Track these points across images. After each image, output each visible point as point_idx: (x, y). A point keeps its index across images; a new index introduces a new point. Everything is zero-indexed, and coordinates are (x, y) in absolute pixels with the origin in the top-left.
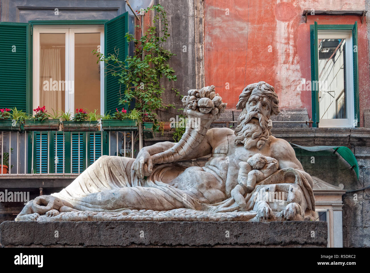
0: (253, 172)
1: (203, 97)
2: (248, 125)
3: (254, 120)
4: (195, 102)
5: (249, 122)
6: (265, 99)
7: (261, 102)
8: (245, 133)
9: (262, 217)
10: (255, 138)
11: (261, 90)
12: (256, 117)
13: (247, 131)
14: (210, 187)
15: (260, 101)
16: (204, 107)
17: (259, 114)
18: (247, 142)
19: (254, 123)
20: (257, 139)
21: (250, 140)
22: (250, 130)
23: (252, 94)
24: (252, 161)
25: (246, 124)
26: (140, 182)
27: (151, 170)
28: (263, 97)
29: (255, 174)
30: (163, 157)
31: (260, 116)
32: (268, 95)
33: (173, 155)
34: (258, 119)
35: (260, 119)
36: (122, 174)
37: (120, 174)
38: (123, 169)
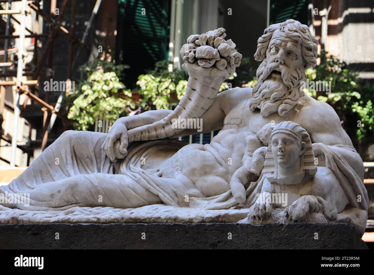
1: (203, 45)
2: (266, 82)
3: (274, 75)
4: (192, 53)
5: (269, 77)
6: (289, 44)
7: (284, 49)
8: (262, 93)
9: (254, 217)
10: (275, 100)
11: (284, 31)
12: (277, 69)
13: (264, 91)
14: (206, 173)
15: (282, 47)
16: (202, 59)
17: (281, 67)
18: (264, 106)
19: (275, 79)
20: (279, 102)
21: (268, 103)
22: (268, 89)
23: (272, 38)
25: (264, 80)
26: (112, 168)
27: (125, 150)
28: (286, 42)
29: (262, 153)
30: (148, 130)
31: (283, 69)
32: (294, 39)
33: (164, 127)
34: (280, 73)
35: (282, 73)
36: (90, 156)
37: (86, 156)
38: (91, 150)
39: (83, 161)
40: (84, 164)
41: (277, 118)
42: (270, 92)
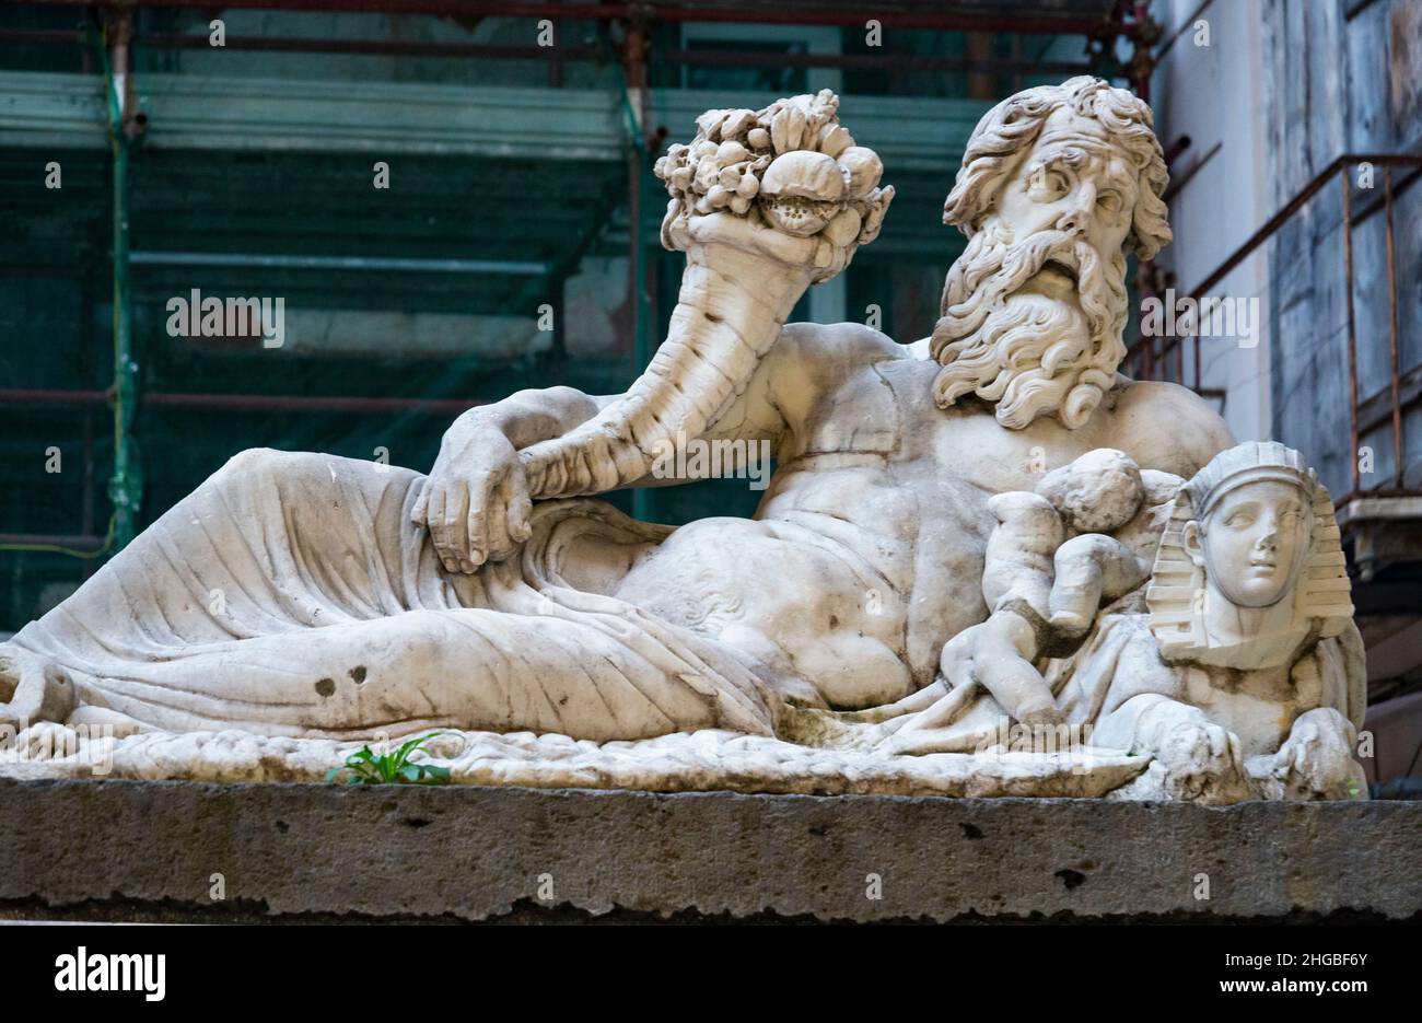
0: (1084, 543)
1: (788, 149)
2: (1020, 304)
3: (1048, 278)
4: (749, 177)
5: (1027, 286)
6: (1117, 167)
7: (1095, 183)
8: (1004, 343)
9: (1188, 779)
10: (1058, 372)
11: (1095, 117)
12: (1065, 258)
13: (1018, 333)
14: (835, 624)
15: (1089, 175)
16: (798, 200)
17: (1081, 247)
18: (1024, 390)
19: (1051, 293)
20: (1067, 380)
21: (1033, 380)
22: (1034, 326)
23: (1043, 139)
24: (1072, 487)
25: (1007, 295)
26: (452, 593)
28: (1106, 157)
29: (1097, 556)
30: (567, 461)
31: (1087, 258)
33: (612, 453)
34: (1074, 273)
35: (1085, 274)
36: (357, 548)
37: (343, 549)
38: (363, 523)
39: (329, 567)
40: (335, 575)
41: (1059, 434)
42: (1046, 338)
